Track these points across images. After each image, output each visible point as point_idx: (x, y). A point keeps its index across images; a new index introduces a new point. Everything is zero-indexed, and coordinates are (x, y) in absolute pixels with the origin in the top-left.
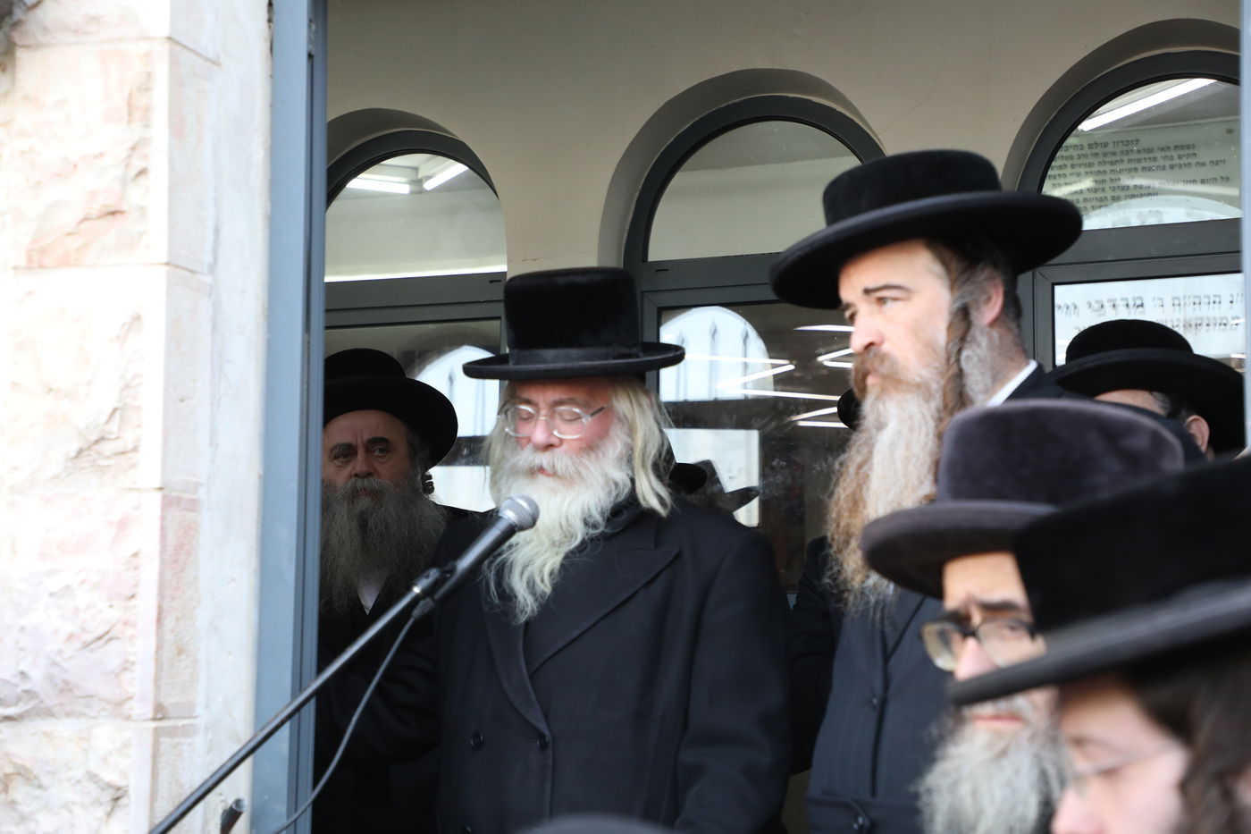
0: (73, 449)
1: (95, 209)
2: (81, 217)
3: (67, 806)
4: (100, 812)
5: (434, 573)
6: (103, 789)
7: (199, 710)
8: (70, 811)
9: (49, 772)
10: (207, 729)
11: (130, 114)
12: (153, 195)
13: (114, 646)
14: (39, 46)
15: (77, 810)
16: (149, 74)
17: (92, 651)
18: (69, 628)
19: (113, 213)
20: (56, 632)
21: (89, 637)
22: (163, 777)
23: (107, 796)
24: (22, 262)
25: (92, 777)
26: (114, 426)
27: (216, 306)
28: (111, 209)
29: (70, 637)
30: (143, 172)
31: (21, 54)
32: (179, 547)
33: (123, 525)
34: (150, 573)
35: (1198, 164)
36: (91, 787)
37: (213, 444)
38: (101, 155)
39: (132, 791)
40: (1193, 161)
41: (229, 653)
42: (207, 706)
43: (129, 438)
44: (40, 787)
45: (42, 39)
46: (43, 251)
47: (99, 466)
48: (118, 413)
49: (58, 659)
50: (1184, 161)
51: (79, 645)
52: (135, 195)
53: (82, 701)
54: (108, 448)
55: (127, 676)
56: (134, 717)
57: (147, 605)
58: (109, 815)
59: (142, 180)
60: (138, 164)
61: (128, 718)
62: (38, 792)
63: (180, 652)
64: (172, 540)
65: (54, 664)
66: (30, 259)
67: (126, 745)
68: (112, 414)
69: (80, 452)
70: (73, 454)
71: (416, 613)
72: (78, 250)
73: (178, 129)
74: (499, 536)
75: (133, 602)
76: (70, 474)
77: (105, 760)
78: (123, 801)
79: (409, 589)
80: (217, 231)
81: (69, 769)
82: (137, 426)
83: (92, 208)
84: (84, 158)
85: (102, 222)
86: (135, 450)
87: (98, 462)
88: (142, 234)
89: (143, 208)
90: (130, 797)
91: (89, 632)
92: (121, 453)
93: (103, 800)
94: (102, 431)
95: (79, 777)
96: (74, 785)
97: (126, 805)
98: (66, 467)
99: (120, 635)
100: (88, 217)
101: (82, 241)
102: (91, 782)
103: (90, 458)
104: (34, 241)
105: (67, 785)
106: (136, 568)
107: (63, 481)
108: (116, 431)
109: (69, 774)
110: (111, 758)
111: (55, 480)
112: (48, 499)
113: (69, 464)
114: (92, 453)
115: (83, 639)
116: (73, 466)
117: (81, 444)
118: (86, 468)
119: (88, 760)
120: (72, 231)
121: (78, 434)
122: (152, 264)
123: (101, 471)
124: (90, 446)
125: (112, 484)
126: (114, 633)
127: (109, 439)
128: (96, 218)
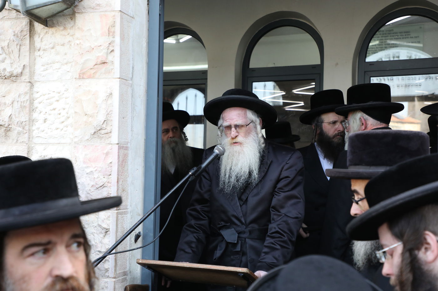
0: (93, 132)
1: (99, 62)
2: (95, 64)
4: (102, 236)
5: (195, 168)
6: (103, 229)
7: (129, 207)
8: (94, 235)
9: (87, 224)
10: (131, 212)
11: (109, 34)
12: (116, 58)
13: (105, 189)
14: (82, 13)
15: (96, 235)
16: (114, 22)
17: (99, 190)
18: (92, 183)
19: (104, 63)
20: (88, 184)
21: (98, 186)
22: (119, 226)
23: (104, 231)
24: (78, 77)
25: (100, 226)
26: (104, 126)
27: (133, 90)
28: (103, 62)
29: (93, 186)
30: (112, 51)
31: (77, 15)
32: (123, 161)
33: (107, 154)
34: (115, 168)
35: (411, 37)
36: (99, 228)
37: (132, 130)
38: (101, 46)
39: (111, 230)
40: (409, 36)
41: (137, 190)
42: (131, 206)
43: (109, 129)
45: (83, 11)
46: (84, 74)
48: (106, 122)
49: (89, 192)
50: (407, 36)
51: (95, 188)
52: (110, 58)
54: (103, 132)
57: (114, 177)
58: (104, 236)
59: (112, 53)
60: (111, 49)
63: (124, 190)
64: (121, 159)
65: (88, 193)
66: (80, 76)
67: (109, 217)
68: (104, 122)
69: (95, 132)
70: (93, 133)
71: (190, 180)
72: (93, 74)
73: (122, 38)
74: (214, 157)
75: (110, 176)
76: (92, 139)
77: (103, 221)
78: (108, 233)
79: (188, 173)
80: (133, 68)
81: (93, 223)
82: (111, 125)
83: (98, 61)
84: (95, 47)
85: (101, 65)
86: (110, 132)
87: (100, 136)
88: (112, 69)
89: (113, 62)
90: (110, 232)
91: (98, 185)
92: (107, 133)
93: (102, 232)
94: (101, 127)
95: (96, 226)
96: (94, 228)
97: (109, 234)
98: (91, 137)
99: (107, 186)
100: (97, 64)
101: (95, 71)
102: (99, 227)
103: (98, 135)
104: (81, 71)
105: (92, 228)
106: (111, 167)
107: (90, 141)
108: (105, 127)
109: (93, 224)
110: (104, 221)
111: (88, 141)
112: (86, 146)
113: (91, 136)
114: (98, 133)
115: (96, 187)
116: (93, 137)
117: (95, 130)
118: (96, 137)
119: (98, 221)
120: (92, 68)
121: (94, 128)
122: (115, 78)
123: (101, 138)
124: (98, 131)
125: (104, 142)
126: (105, 185)
127: (103, 129)
128: (99, 64)
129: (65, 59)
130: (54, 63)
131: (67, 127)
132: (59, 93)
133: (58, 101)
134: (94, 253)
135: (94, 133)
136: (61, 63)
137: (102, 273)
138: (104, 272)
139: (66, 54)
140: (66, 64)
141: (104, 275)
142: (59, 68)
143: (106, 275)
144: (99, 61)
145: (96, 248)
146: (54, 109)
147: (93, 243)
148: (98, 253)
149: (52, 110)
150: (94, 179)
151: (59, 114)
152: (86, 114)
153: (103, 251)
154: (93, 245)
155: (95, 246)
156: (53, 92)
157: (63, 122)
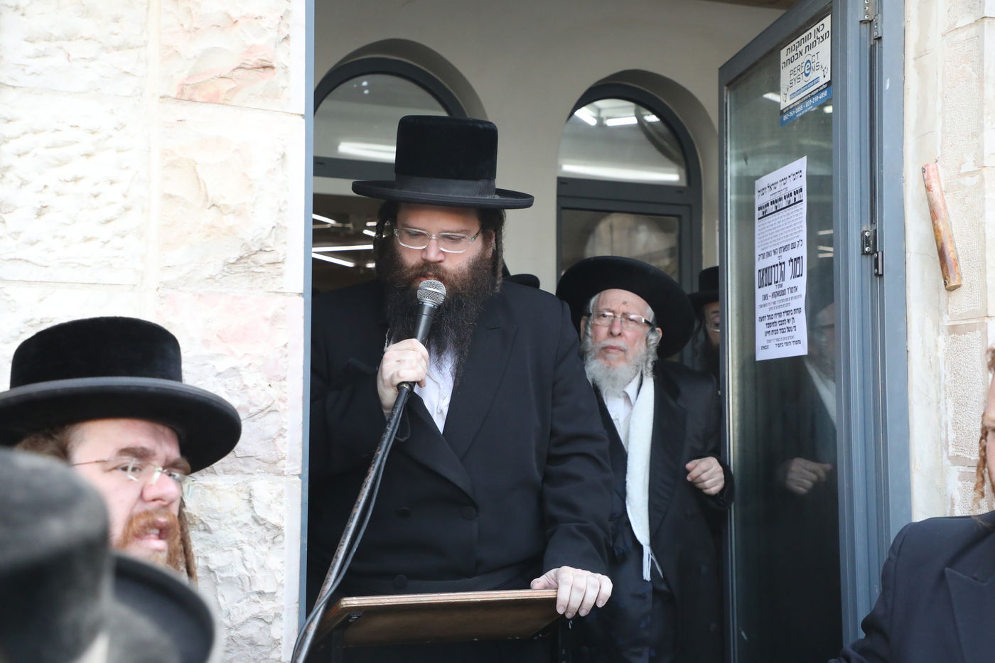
0: (235, 256)
1: (253, 60)
2: (237, 65)
3: (237, 545)
4: (263, 547)
8: (241, 549)
9: (216, 518)
12: (293, 58)
13: (272, 417)
15: (246, 547)
17: (254, 421)
19: (264, 67)
21: (254, 410)
23: (270, 535)
24: (174, 94)
25: (256, 520)
26: (271, 241)
28: (265, 64)
30: (287, 38)
33: (274, 320)
34: (297, 360)
36: (257, 528)
38: (261, 18)
39: (285, 530)
43: (279, 252)
44: (205, 530)
46: (195, 87)
47: (253, 272)
48: (274, 231)
51: (245, 415)
52: (279, 58)
53: (240, 460)
54: (263, 258)
55: (280, 441)
56: (285, 473)
57: (294, 386)
58: (268, 549)
59: (285, 44)
60: (285, 32)
61: (281, 474)
62: (203, 535)
66: (182, 92)
67: (280, 495)
68: (271, 231)
69: (241, 258)
70: (233, 261)
72: (228, 91)
75: (284, 383)
76: (225, 276)
77: (269, 507)
78: (280, 538)
81: (235, 515)
82: (285, 243)
83: (248, 60)
84: (244, 17)
85: (253, 73)
86: (283, 262)
87: (256, 270)
88: (284, 88)
89: (286, 67)
90: (283, 536)
91: (256, 406)
92: (274, 263)
93: (267, 538)
94: (262, 244)
95: (246, 521)
96: (240, 528)
97: (281, 542)
98: (224, 270)
99: (278, 409)
100: (244, 66)
101: (233, 85)
102: (256, 525)
103: (246, 265)
104: (190, 77)
105: (234, 528)
106: (286, 356)
107: (217, 281)
108: (272, 245)
109: (235, 519)
110: (272, 506)
111: (211, 280)
112: (200, 295)
113: (226, 268)
114: (249, 261)
115: (251, 411)
116: (228, 270)
117: (243, 253)
118: (239, 272)
119: (252, 508)
120: (226, 75)
121: (243, 245)
122: (292, 114)
123: (253, 276)
124: (249, 255)
125: (261, 288)
126: (273, 408)
127: (266, 251)
128: (250, 69)
129: (116, 34)
130: (70, 40)
131: (122, 237)
132: (93, 133)
133: (88, 155)
134: (245, 598)
135: (238, 260)
136: (100, 42)
137: (261, 655)
138: (270, 649)
139: (116, 20)
140: (118, 48)
141: (265, 659)
142: (93, 59)
143: (271, 657)
144: (255, 59)
145: (250, 585)
146: (76, 180)
147: (243, 570)
148: (256, 597)
149: (68, 182)
150: (243, 389)
151: (96, 196)
152: (212, 204)
153: (270, 591)
154: (242, 578)
155: (249, 578)
156: (72, 126)
157: (108, 221)
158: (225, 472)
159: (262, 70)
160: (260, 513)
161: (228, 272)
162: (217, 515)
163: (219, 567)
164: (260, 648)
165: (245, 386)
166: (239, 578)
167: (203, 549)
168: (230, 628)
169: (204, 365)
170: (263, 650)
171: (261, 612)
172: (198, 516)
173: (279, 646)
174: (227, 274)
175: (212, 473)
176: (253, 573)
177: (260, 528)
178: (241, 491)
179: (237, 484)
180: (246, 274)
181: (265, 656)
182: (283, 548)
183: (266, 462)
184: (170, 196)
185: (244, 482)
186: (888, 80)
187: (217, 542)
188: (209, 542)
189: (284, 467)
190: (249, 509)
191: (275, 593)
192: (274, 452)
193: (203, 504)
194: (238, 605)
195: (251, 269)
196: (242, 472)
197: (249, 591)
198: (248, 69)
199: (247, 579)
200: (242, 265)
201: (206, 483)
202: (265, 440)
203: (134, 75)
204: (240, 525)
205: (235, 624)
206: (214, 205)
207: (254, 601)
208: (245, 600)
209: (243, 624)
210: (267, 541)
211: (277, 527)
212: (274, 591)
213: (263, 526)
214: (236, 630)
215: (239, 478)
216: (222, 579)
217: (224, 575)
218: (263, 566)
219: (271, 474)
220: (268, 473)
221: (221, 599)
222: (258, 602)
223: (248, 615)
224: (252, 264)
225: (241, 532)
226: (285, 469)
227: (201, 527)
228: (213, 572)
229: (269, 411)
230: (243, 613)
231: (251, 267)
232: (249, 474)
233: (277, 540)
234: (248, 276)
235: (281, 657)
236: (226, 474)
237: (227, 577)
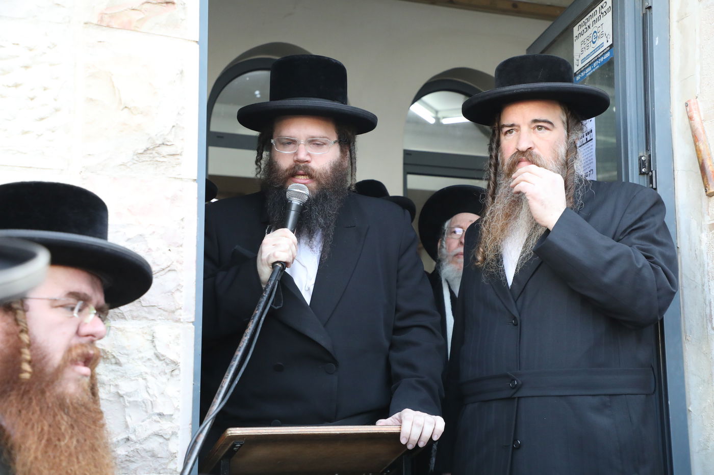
0: (142, 148)
3: (142, 376)
4: (163, 379)
8: (145, 379)
13: (171, 274)
15: (149, 377)
19: (167, 3)
23: (169, 369)
24: (95, 21)
25: (157, 356)
26: (170, 138)
33: (174, 199)
36: (157, 362)
39: (181, 366)
43: (178, 146)
44: (116, 363)
46: (112, 16)
47: (157, 161)
48: (174, 129)
53: (145, 308)
54: (165, 150)
55: (177, 295)
56: (182, 320)
58: (168, 380)
61: (178, 321)
62: (114, 367)
66: (101, 20)
67: (177, 337)
68: (171, 129)
69: (148, 149)
70: (141, 151)
72: (138, 21)
75: (180, 249)
76: (134, 163)
78: (177, 372)
81: (140, 352)
82: (182, 139)
85: (158, 7)
86: (181, 155)
87: (158, 159)
88: (182, 20)
90: (179, 370)
91: (158, 265)
92: (173, 155)
93: (167, 371)
94: (165, 139)
95: (149, 357)
96: (144, 362)
97: (177, 375)
98: (133, 159)
99: (176, 269)
100: (151, 1)
101: (142, 16)
102: (157, 360)
103: (151, 156)
104: (108, 8)
105: (139, 362)
106: (183, 228)
107: (128, 168)
108: (172, 140)
109: (140, 355)
110: (171, 345)
111: (123, 166)
113: (135, 157)
114: (154, 152)
116: (137, 159)
117: (149, 145)
118: (147, 161)
119: (155, 346)
120: (136, 8)
121: (149, 139)
122: (189, 40)
123: (157, 164)
124: (154, 147)
125: (163, 174)
126: (172, 267)
127: (167, 145)
128: (156, 4)
131: (53, 132)
132: (31, 50)
133: (26, 67)
134: (147, 418)
135: (145, 151)
137: (160, 465)
138: (168, 461)
141: (164, 469)
143: (168, 467)
145: (152, 408)
146: (16, 86)
147: (146, 396)
148: (157, 418)
149: (10, 87)
150: (148, 252)
151: (32, 99)
152: (124, 107)
153: (169, 413)
154: (145, 402)
155: (151, 402)
156: (14, 44)
157: (42, 119)
158: (133, 318)
159: (165, 5)
160: (161, 350)
161: (137, 161)
162: (126, 352)
163: (127, 393)
164: (159, 460)
165: (149, 249)
166: (144, 402)
167: (114, 378)
168: (135, 442)
169: (117, 232)
170: (163, 461)
171: (161, 430)
172: (110, 352)
173: (176, 459)
174: (136, 162)
175: (122, 318)
176: (154, 398)
177: (161, 362)
178: (146, 333)
179: (143, 328)
180: (151, 162)
181: (164, 467)
182: (179, 380)
183: (166, 311)
184: (91, 100)
185: (148, 327)
186: (657, 38)
187: (126, 373)
188: (119, 373)
189: (181, 315)
190: (152, 347)
191: (172, 415)
192: (172, 303)
193: (115, 342)
194: (142, 424)
195: (154, 159)
196: (146, 318)
197: (151, 413)
198: (154, 4)
199: (150, 403)
200: (148, 155)
201: (117, 326)
202: (165, 294)
203: (63, 7)
204: (144, 360)
205: (139, 439)
206: (126, 107)
207: (155, 421)
208: (148, 420)
209: (146, 439)
210: (166, 374)
211: (175, 362)
212: (171, 413)
213: (163, 362)
214: (141, 444)
215: (144, 323)
216: (129, 402)
217: (131, 399)
218: (162, 393)
219: (170, 321)
220: (168, 320)
221: (128, 419)
222: (159, 422)
223: (150, 432)
224: (156, 155)
225: (145, 366)
226: (181, 317)
227: (113, 361)
228: (122, 397)
229: (169, 271)
230: (146, 430)
231: (156, 157)
232: (153, 320)
233: (174, 373)
234: (153, 164)
235: (177, 468)
236: (133, 319)
237: (134, 401)
